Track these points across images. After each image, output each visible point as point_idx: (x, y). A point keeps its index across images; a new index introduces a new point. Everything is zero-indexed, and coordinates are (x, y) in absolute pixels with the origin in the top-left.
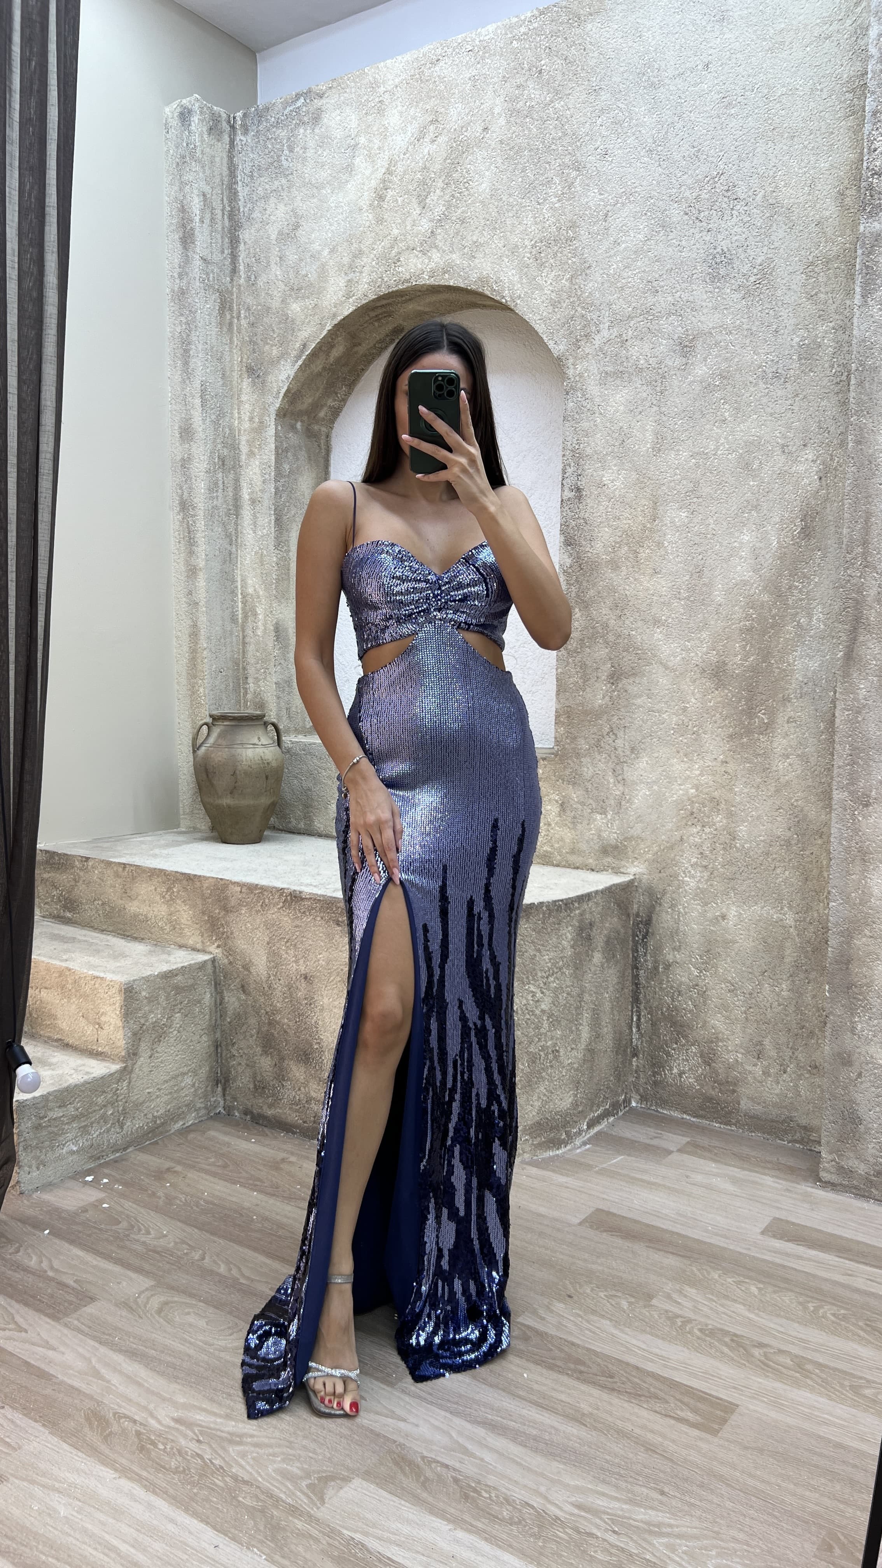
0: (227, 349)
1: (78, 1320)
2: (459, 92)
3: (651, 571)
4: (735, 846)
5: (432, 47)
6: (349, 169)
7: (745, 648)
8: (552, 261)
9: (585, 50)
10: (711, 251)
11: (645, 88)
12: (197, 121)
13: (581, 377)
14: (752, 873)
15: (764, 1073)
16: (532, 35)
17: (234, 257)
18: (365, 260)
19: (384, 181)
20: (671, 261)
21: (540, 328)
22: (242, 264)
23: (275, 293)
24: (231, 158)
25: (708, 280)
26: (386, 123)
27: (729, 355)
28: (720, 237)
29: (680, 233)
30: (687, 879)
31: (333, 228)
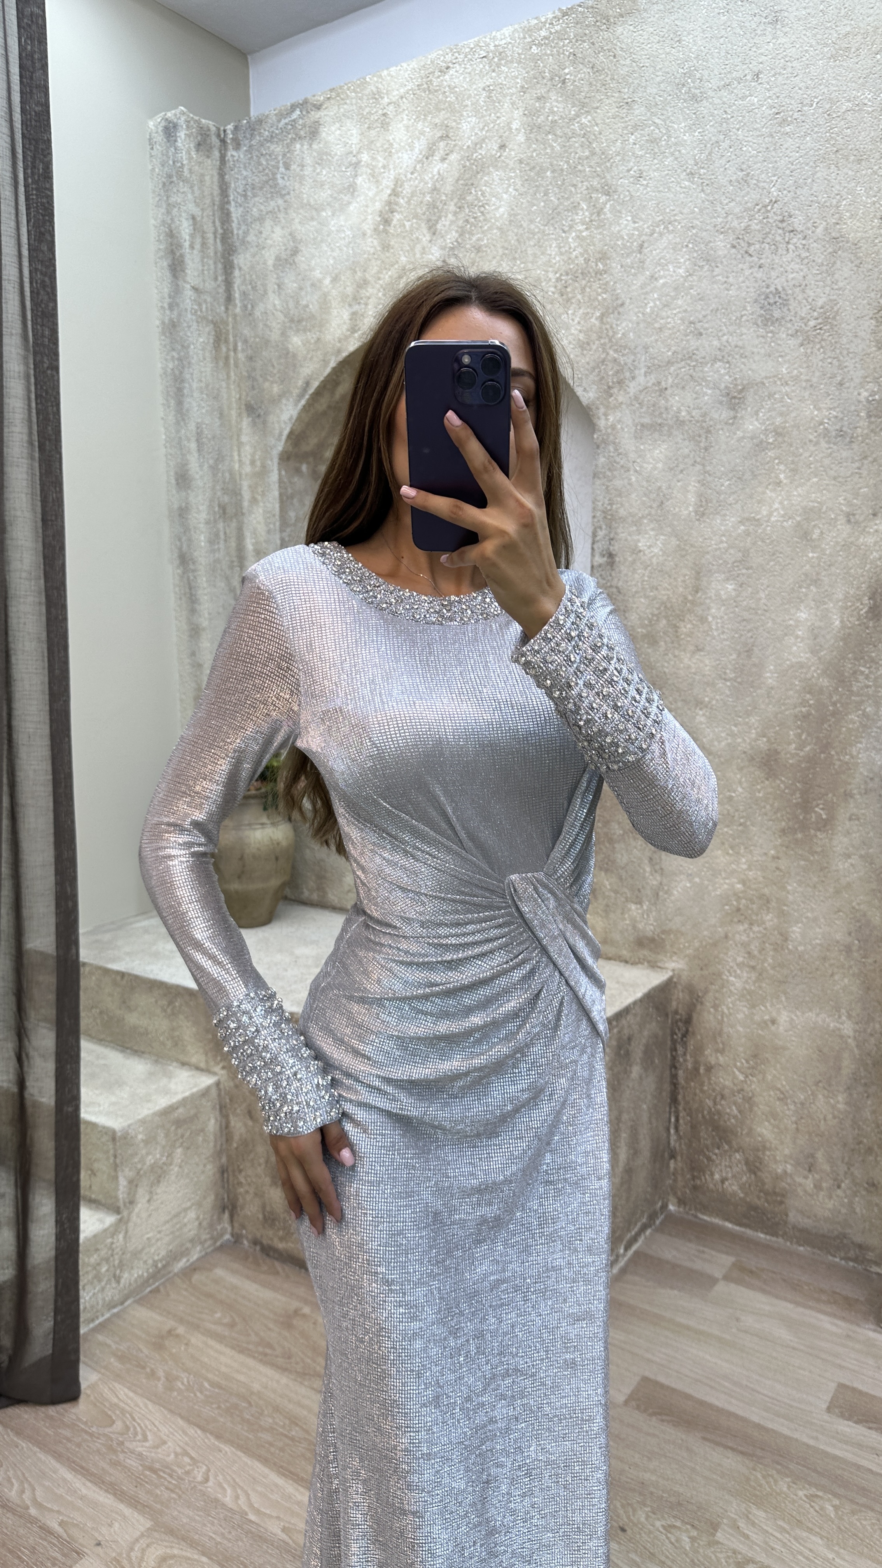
0: (224, 384)
2: (472, 104)
3: (692, 648)
4: (788, 949)
5: (441, 52)
6: (352, 189)
7: (800, 736)
8: (579, 297)
9: (615, 56)
10: (764, 289)
11: (685, 101)
12: (183, 137)
13: (613, 429)
14: (806, 977)
15: (816, 1187)
16: (554, 39)
17: (229, 284)
18: (370, 290)
19: (389, 203)
20: (716, 300)
22: (237, 292)
23: (274, 324)
24: (222, 175)
25: (759, 323)
26: (391, 138)
27: (784, 409)
28: (774, 274)
29: (726, 269)
30: (732, 979)
31: (335, 254)
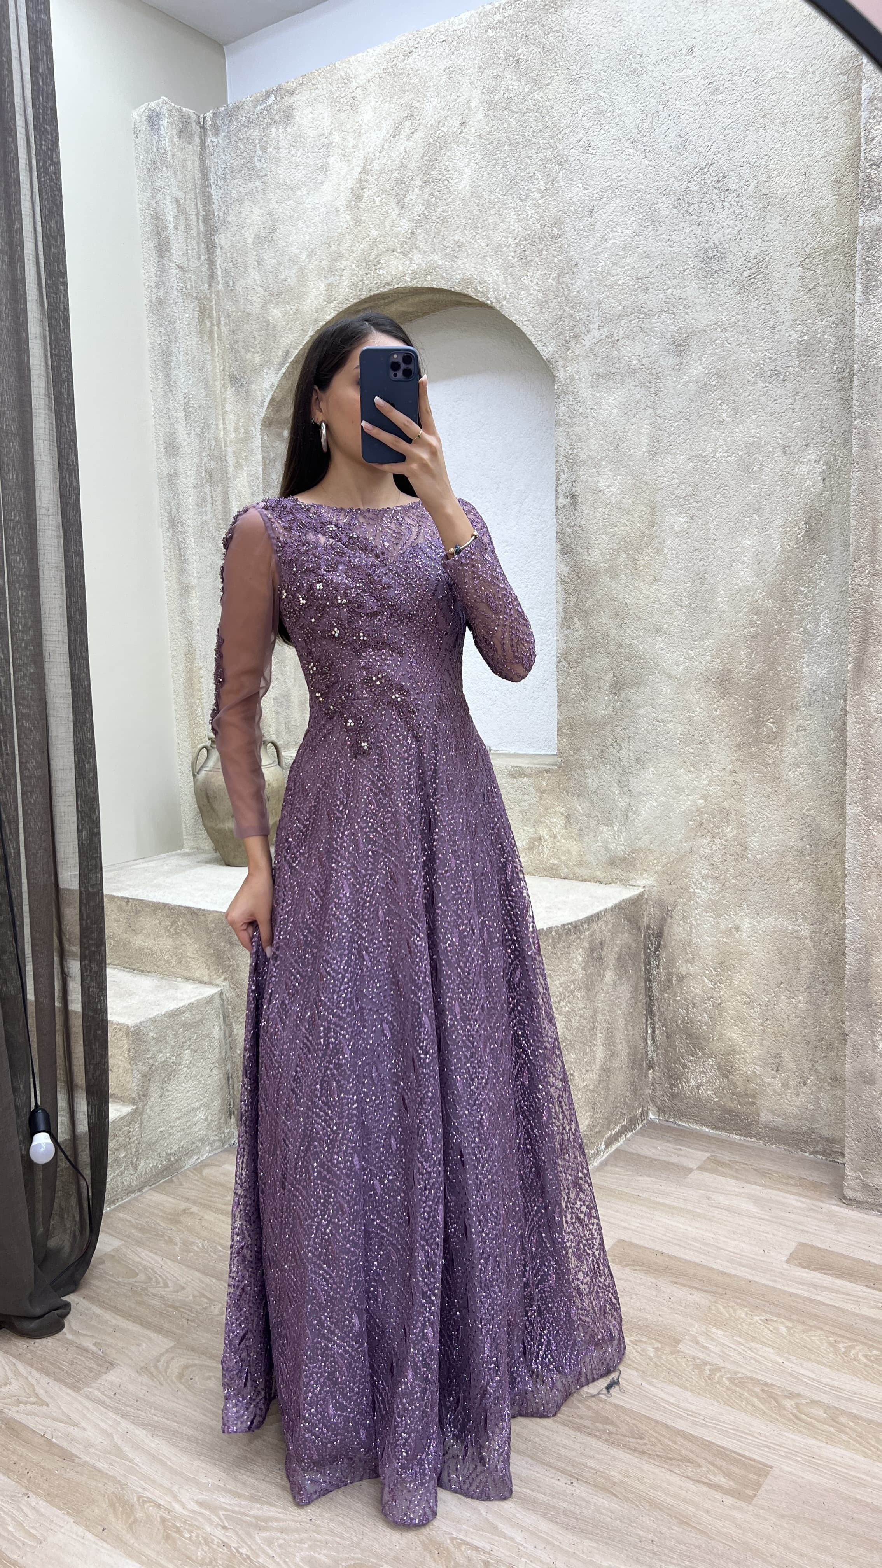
0: (208, 357)
1: (99, 1389)
2: (434, 86)
3: (649, 578)
4: (747, 858)
5: (404, 38)
6: (324, 169)
7: (750, 655)
8: (537, 259)
9: (563, 37)
10: (703, 245)
11: (627, 75)
12: (166, 125)
13: (572, 380)
14: (765, 884)
15: (783, 1085)
16: (507, 23)
17: (211, 262)
18: (345, 262)
19: (360, 181)
20: (661, 257)
21: (527, 329)
22: (219, 269)
23: (255, 298)
24: (202, 160)
25: (701, 276)
26: (359, 120)
27: (725, 353)
28: (712, 230)
29: (670, 228)
30: (698, 891)
31: (310, 230)
